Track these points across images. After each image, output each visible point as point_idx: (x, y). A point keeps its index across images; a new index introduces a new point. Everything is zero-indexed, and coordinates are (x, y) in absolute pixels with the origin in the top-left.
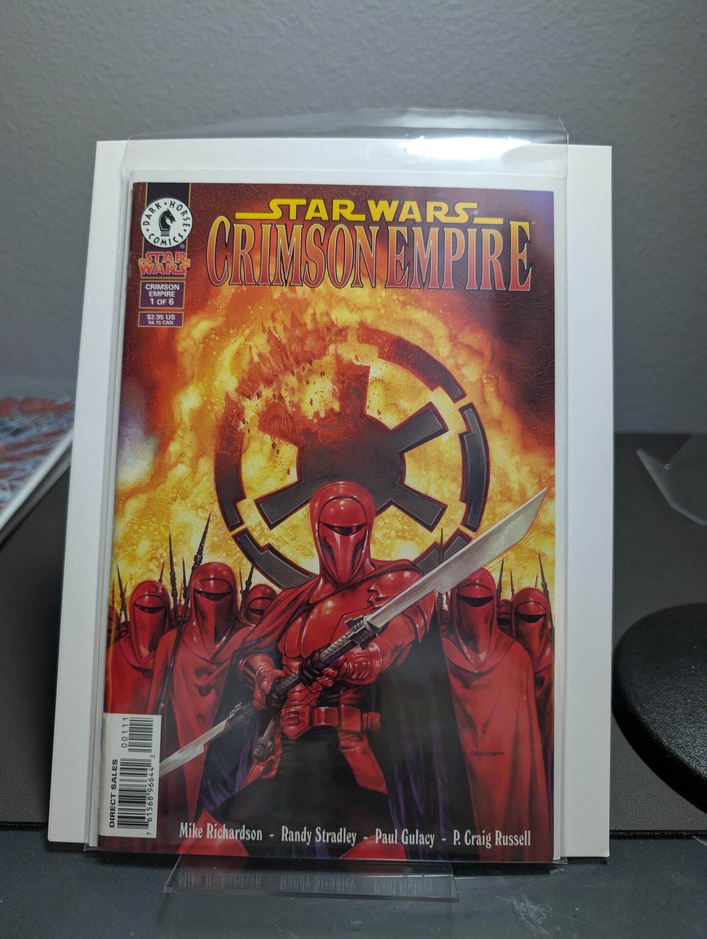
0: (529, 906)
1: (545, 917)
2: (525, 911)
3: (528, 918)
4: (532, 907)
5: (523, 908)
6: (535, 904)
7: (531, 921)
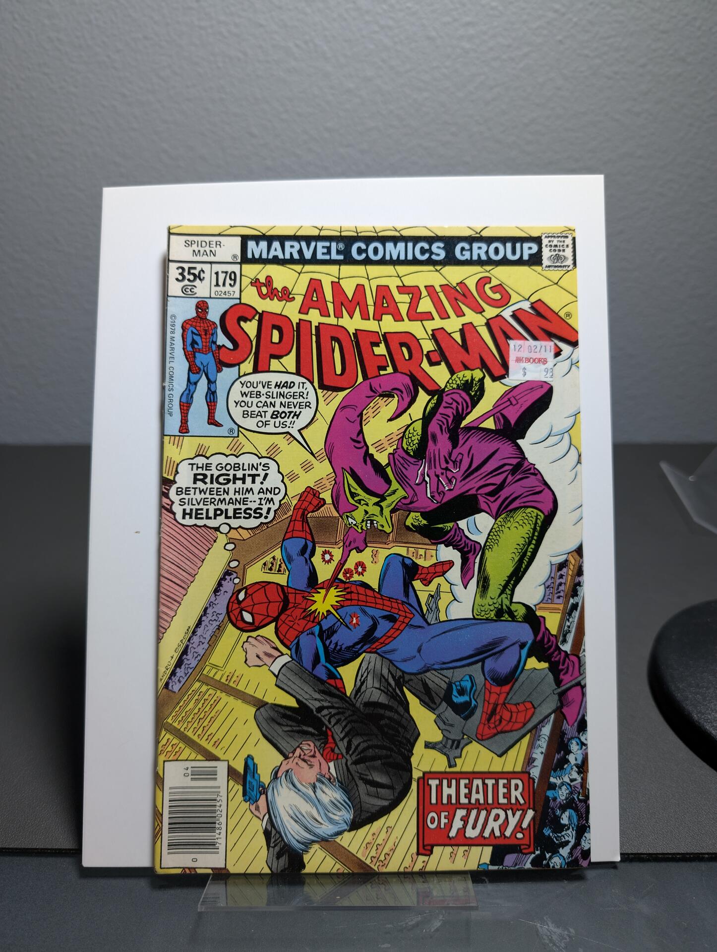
0: (552, 929)
1: (568, 940)
2: (549, 934)
3: (551, 940)
4: (555, 930)
5: (546, 931)
6: (558, 927)
7: (554, 944)
